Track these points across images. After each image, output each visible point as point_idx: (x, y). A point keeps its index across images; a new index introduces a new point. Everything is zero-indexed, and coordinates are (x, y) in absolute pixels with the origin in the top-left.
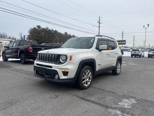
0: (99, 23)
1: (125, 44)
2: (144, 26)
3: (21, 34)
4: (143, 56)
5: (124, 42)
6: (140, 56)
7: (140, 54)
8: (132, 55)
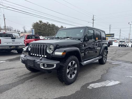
0: (93, 20)
1: (113, 36)
2: (129, 23)
3: (24, 28)
4: (128, 46)
5: (113, 35)
6: (125, 46)
7: (125, 44)
8: (119, 45)
